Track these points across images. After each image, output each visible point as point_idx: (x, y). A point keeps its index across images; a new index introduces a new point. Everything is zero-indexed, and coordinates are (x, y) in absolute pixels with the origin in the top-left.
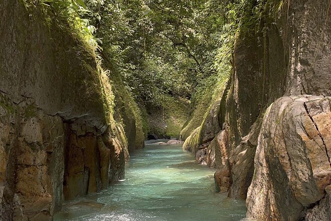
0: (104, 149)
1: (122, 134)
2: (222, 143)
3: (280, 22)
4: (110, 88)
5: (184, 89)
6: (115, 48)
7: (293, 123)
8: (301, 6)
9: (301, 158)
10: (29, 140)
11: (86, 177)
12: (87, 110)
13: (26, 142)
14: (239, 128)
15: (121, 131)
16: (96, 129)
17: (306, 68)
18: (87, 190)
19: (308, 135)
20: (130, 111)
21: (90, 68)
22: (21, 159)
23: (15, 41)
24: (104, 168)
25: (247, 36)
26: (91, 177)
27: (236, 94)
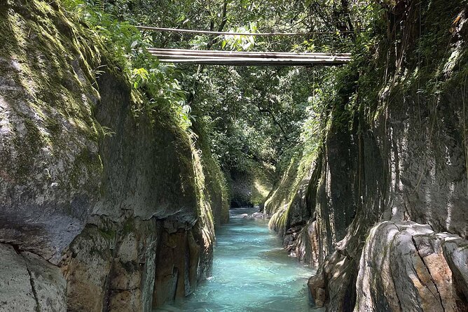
0: (194, 245)
1: (209, 213)
2: (312, 235)
3: (376, 130)
4: (201, 170)
5: (269, 155)
6: (206, 118)
7: (402, 261)
8: (399, 122)
9: (413, 305)
10: (125, 260)
11: (175, 278)
12: (181, 207)
13: (122, 262)
14: (331, 224)
15: (208, 210)
16: (188, 223)
17: (408, 189)
18: (175, 294)
19: (420, 280)
20: (218, 184)
21: (185, 159)
22: (115, 283)
23: (121, 156)
24: (193, 268)
25: (339, 130)
26: (179, 279)
27: (328, 187)
